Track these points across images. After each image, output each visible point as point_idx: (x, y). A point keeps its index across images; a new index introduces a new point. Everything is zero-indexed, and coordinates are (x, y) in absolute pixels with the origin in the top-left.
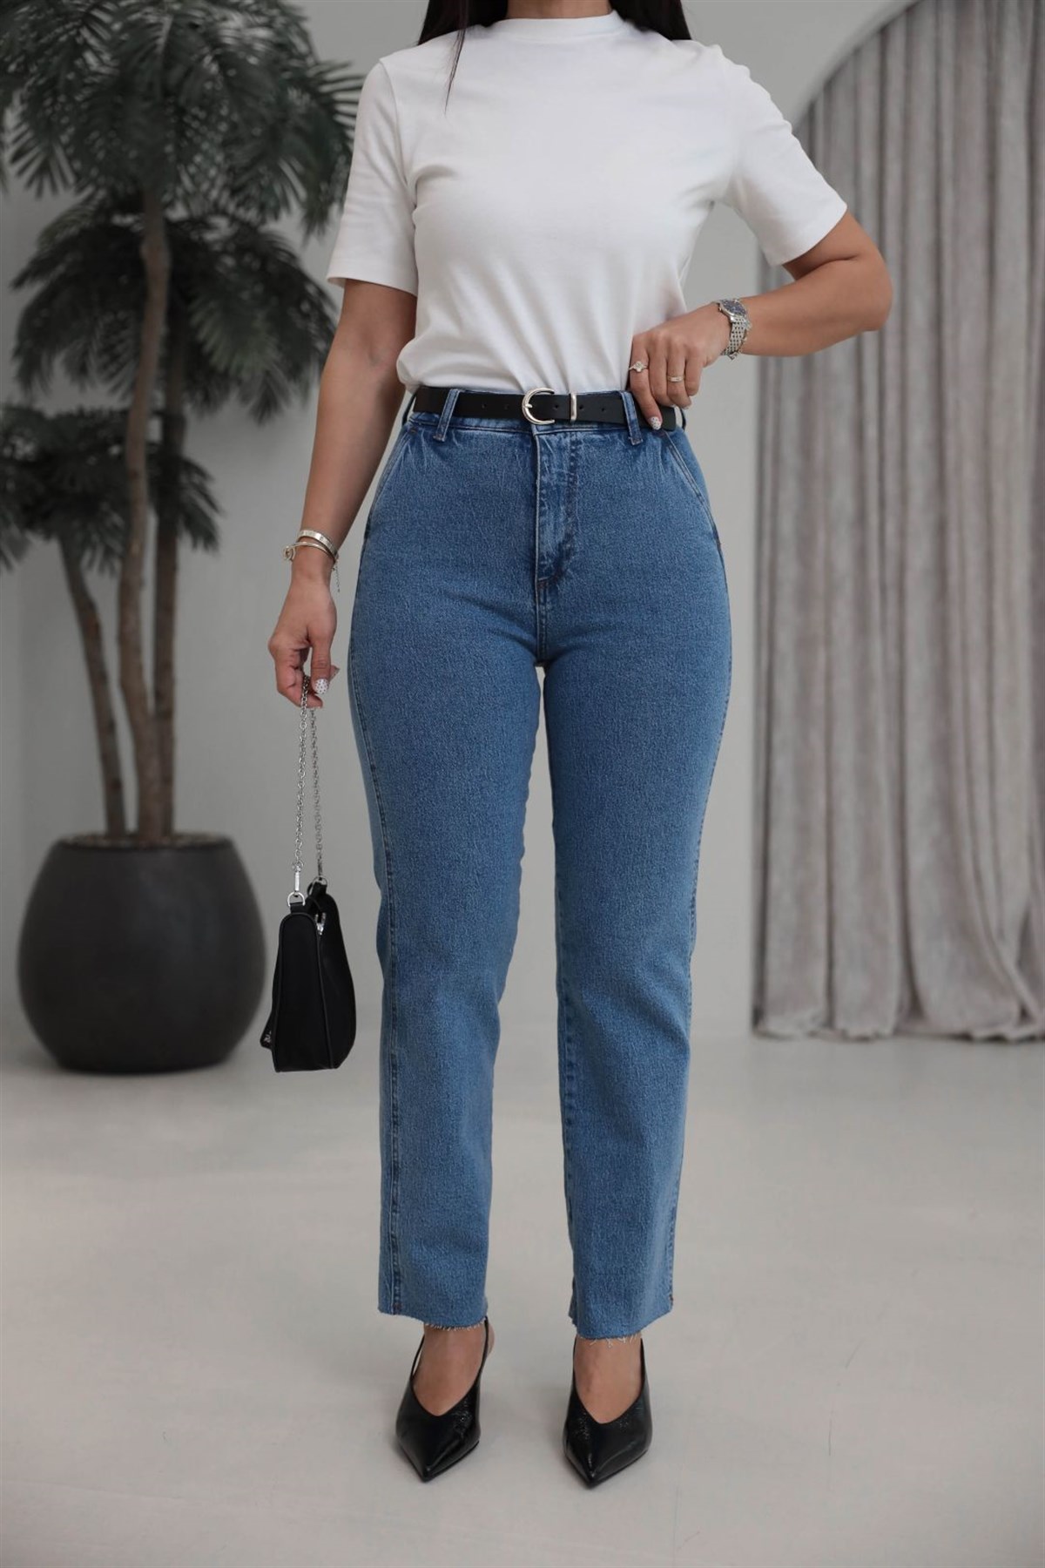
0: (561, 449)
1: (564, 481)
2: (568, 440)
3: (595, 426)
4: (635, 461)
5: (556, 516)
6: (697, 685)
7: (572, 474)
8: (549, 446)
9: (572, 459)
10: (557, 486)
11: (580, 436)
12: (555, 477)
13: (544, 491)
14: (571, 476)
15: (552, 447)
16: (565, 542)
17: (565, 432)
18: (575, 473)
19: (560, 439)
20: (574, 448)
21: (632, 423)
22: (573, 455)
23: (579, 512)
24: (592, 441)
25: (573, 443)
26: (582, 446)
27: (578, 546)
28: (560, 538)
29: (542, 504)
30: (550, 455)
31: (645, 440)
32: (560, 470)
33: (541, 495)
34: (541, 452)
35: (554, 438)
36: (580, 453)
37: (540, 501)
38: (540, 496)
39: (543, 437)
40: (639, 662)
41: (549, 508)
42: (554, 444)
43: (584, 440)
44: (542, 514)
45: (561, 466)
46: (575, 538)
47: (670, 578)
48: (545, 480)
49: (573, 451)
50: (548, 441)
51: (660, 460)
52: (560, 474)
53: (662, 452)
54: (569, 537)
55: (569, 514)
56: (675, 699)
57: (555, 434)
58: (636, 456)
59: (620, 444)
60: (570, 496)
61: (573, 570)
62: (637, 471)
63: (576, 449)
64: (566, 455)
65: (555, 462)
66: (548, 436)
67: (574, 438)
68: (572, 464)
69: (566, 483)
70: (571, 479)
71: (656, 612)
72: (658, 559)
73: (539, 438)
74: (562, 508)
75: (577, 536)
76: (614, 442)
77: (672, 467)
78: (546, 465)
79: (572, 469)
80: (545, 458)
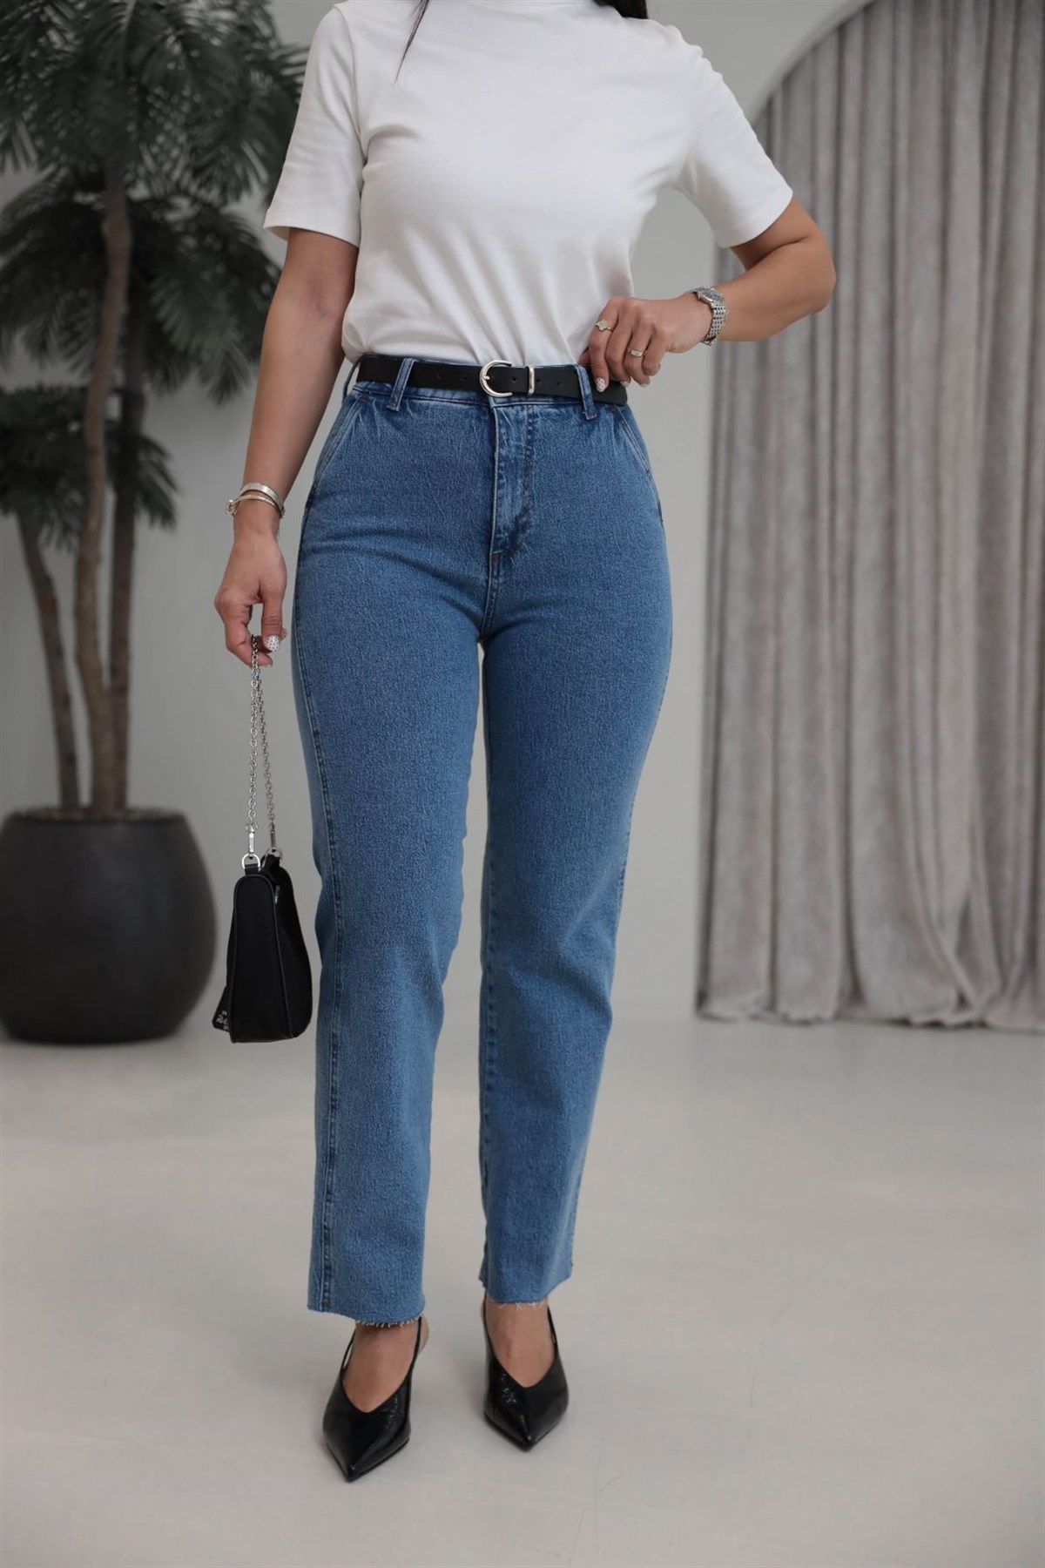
0: (519, 422)
1: (521, 454)
2: (525, 413)
3: (552, 399)
4: (589, 436)
5: (514, 489)
6: (643, 661)
7: (530, 448)
8: (506, 419)
9: (529, 432)
10: (515, 459)
11: (536, 409)
12: (513, 450)
13: (502, 464)
14: (527, 450)
15: (510, 420)
16: (521, 516)
17: (521, 405)
18: (532, 447)
19: (518, 412)
20: (530, 421)
21: (587, 397)
22: (530, 428)
23: (535, 485)
24: (548, 415)
25: (529, 416)
26: (539, 420)
27: (534, 520)
28: (517, 511)
29: (500, 477)
30: (508, 427)
31: (599, 415)
32: (519, 443)
33: (500, 468)
34: (499, 424)
35: (511, 411)
36: (537, 426)
37: (499, 474)
38: (498, 469)
39: (501, 409)
40: (589, 638)
41: (507, 481)
42: (512, 417)
43: (541, 414)
44: (500, 487)
45: (519, 439)
46: (531, 512)
47: (621, 554)
48: (504, 452)
49: (530, 424)
50: (506, 414)
51: (613, 436)
52: (518, 447)
53: (614, 427)
54: (525, 510)
55: (526, 487)
57: (512, 406)
58: (590, 431)
59: (575, 418)
60: (527, 469)
61: (528, 543)
62: (591, 446)
63: (533, 423)
64: (523, 428)
65: (514, 435)
66: (505, 409)
67: (531, 411)
68: (529, 437)
69: (523, 457)
70: (528, 453)
71: (608, 588)
72: (610, 534)
73: (498, 411)
74: (520, 481)
75: (533, 510)
76: (569, 417)
77: (625, 443)
78: (505, 437)
79: (529, 442)
80: (503, 431)
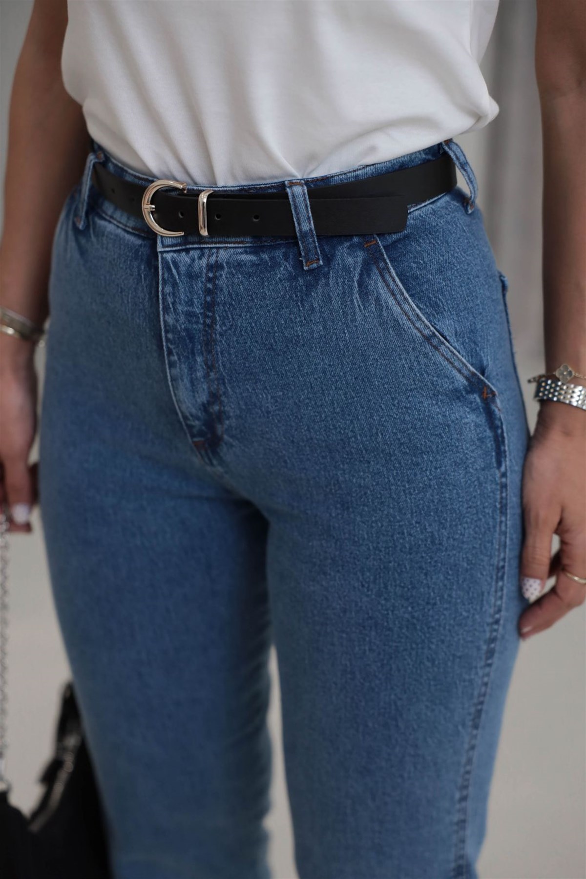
0: (192, 276)
1: (197, 323)
2: (204, 262)
3: (248, 239)
4: (308, 294)
5: (192, 369)
6: (413, 617)
7: (210, 314)
8: (174, 271)
9: (208, 292)
10: (186, 330)
11: (223, 255)
12: (182, 318)
13: (170, 336)
14: (206, 316)
15: (179, 274)
16: (209, 403)
17: (201, 249)
18: (214, 313)
19: (193, 260)
20: (211, 275)
21: (304, 235)
22: (210, 286)
23: (224, 366)
24: (240, 265)
25: (210, 267)
26: (224, 273)
27: (231, 408)
28: (203, 398)
29: (170, 353)
30: (175, 285)
31: (328, 260)
32: (190, 309)
33: (168, 340)
34: (163, 279)
35: (184, 258)
36: (220, 283)
37: (168, 348)
38: (167, 342)
39: (168, 256)
40: (325, 574)
41: (179, 359)
42: (183, 269)
43: (227, 263)
44: (172, 365)
45: (190, 303)
46: (223, 398)
47: (369, 463)
48: (170, 320)
49: (209, 280)
50: (175, 263)
51: (356, 290)
52: (190, 315)
53: (361, 275)
54: (214, 397)
55: (210, 367)
56: (373, 633)
57: (187, 251)
58: (310, 287)
59: (285, 268)
60: (209, 344)
61: (232, 436)
62: (312, 309)
63: (215, 277)
64: (198, 286)
65: (183, 297)
66: (175, 255)
67: (213, 259)
68: (208, 299)
69: (201, 326)
70: (208, 321)
71: (348, 508)
72: (350, 434)
73: (163, 258)
74: (199, 359)
75: (227, 397)
76: (275, 265)
77: (378, 300)
78: (170, 300)
79: (209, 307)
80: (168, 289)
